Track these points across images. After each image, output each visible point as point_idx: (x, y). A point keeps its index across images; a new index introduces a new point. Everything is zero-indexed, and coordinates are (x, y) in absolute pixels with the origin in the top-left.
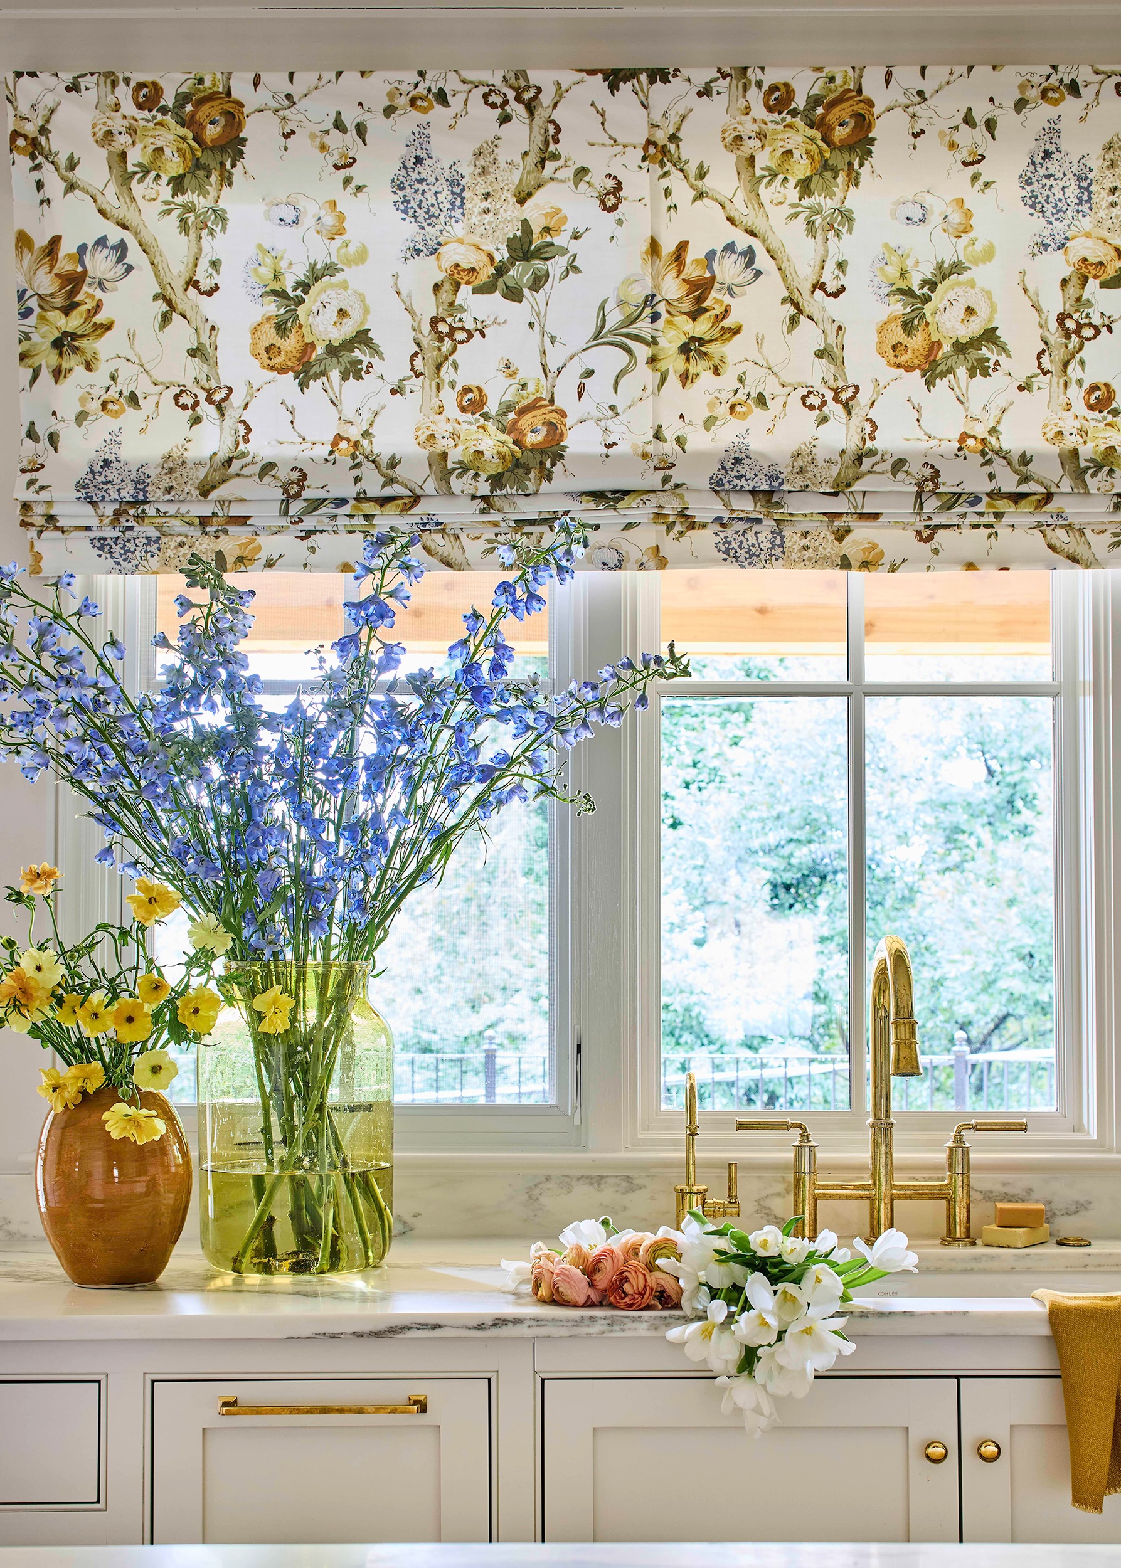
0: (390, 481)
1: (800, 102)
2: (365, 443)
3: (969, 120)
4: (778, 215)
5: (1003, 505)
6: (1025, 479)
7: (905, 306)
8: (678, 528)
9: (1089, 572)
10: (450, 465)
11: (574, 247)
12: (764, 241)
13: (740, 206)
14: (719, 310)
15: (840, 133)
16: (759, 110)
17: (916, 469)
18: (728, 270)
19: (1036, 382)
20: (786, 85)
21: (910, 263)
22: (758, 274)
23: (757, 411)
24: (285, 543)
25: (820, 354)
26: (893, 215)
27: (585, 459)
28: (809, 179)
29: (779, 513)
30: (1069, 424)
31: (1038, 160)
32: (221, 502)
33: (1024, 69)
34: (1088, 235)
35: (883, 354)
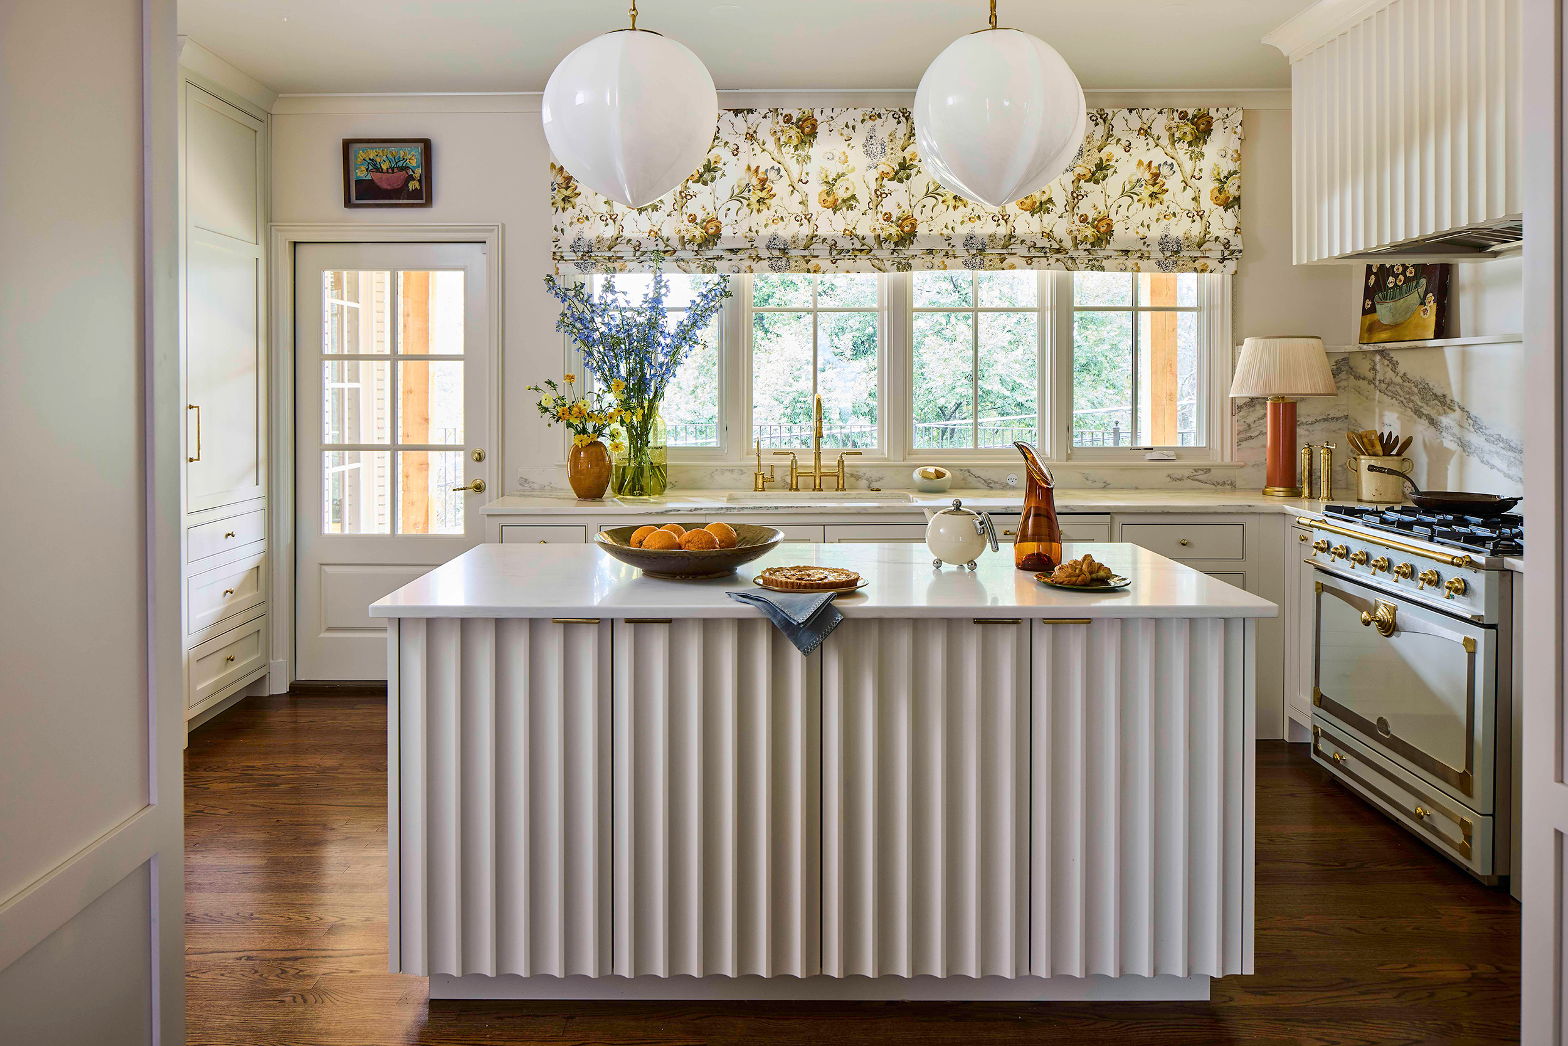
0: (667, 246)
1: (794, 120)
2: (659, 232)
3: (847, 126)
4: (787, 157)
5: (857, 253)
6: (863, 245)
7: (827, 187)
8: (756, 260)
9: (886, 274)
10: (685, 241)
11: (724, 168)
12: (783, 166)
13: (776, 154)
14: (769, 188)
15: (807, 130)
16: (781, 123)
17: (829, 241)
18: (772, 175)
19: (867, 212)
20: (790, 115)
21: (829, 173)
22: (781, 176)
23: (781, 222)
24: (635, 264)
25: (800, 203)
26: (823, 157)
27: (727, 238)
28: (797, 145)
29: (787, 256)
30: (878, 226)
31: (868, 139)
32: (615, 252)
33: (864, 109)
34: (884, 164)
35: (820, 203)
